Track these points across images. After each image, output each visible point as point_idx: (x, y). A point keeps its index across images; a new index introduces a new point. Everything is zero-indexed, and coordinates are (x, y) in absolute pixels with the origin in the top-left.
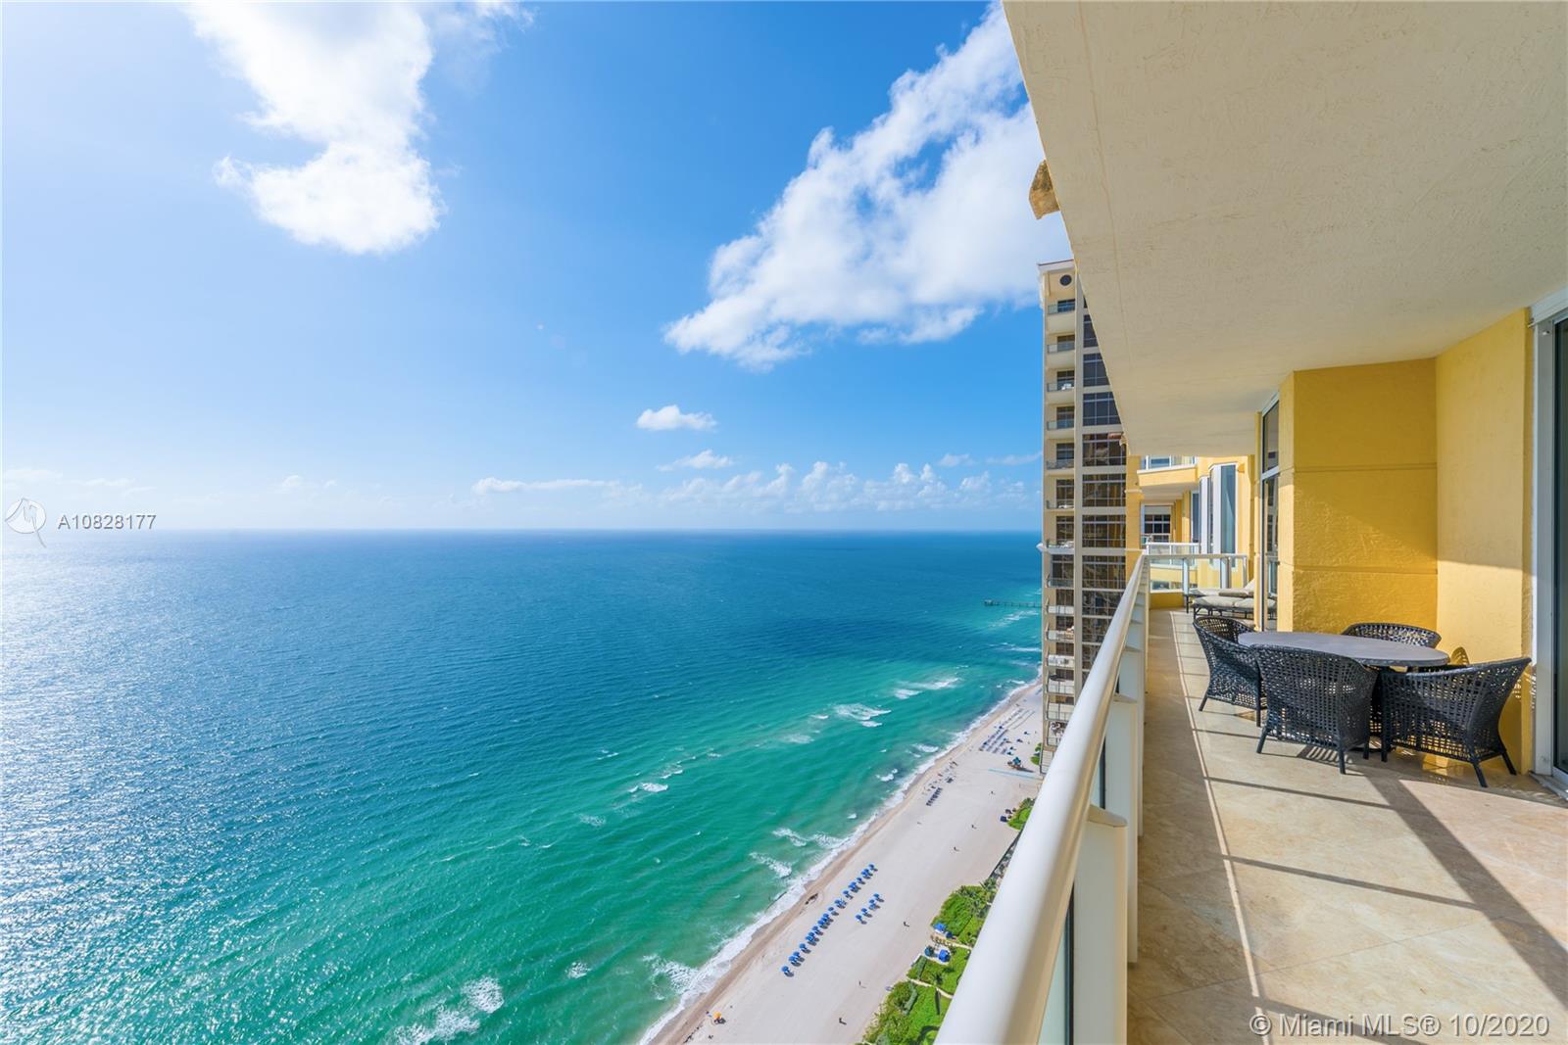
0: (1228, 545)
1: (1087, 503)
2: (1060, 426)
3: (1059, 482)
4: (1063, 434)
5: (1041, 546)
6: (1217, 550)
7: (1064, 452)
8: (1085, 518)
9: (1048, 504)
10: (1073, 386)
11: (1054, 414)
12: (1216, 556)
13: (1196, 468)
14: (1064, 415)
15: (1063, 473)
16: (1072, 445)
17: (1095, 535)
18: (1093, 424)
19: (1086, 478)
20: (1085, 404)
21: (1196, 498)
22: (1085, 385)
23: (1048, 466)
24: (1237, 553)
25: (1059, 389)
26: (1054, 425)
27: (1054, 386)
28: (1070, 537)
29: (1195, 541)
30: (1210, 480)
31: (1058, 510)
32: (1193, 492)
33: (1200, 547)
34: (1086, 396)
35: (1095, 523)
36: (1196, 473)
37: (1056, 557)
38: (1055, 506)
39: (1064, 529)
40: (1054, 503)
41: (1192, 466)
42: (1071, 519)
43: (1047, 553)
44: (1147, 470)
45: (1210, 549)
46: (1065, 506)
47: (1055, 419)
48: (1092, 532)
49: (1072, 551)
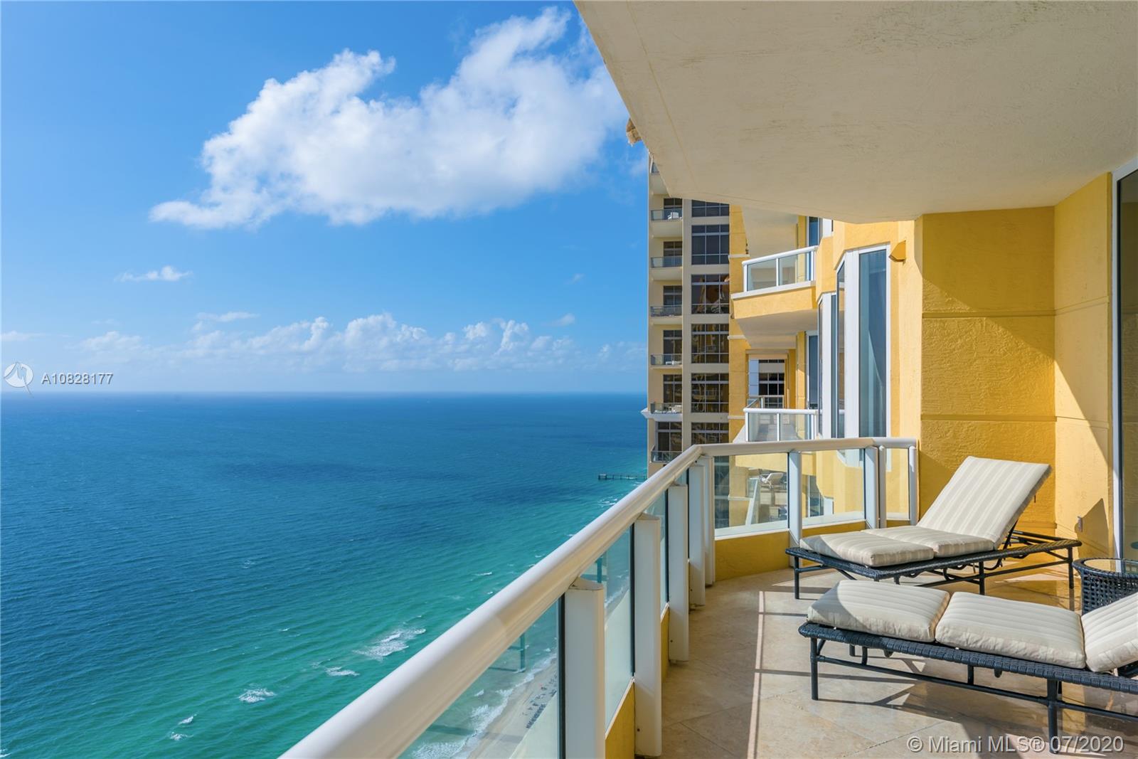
0: (874, 421)
1: (695, 360)
2: (666, 264)
3: (666, 333)
4: (669, 274)
5: (646, 411)
6: (852, 431)
7: (671, 295)
8: (695, 377)
9: (653, 360)
10: (680, 215)
11: (660, 251)
12: (851, 444)
13: (813, 288)
14: (672, 249)
15: (670, 321)
16: (679, 288)
17: (705, 397)
18: (702, 263)
19: (695, 328)
20: (693, 237)
21: (814, 342)
22: (693, 216)
23: (654, 313)
24: (889, 436)
25: (665, 218)
26: (659, 262)
27: (659, 214)
28: (679, 400)
29: (813, 406)
30: (836, 301)
31: (664, 367)
32: (810, 333)
33: (820, 415)
34: (695, 229)
35: (705, 382)
36: (814, 295)
37: (662, 425)
38: (661, 362)
39: (671, 392)
40: (660, 359)
41: (808, 284)
42: (679, 378)
43: (652, 419)
44: (746, 293)
45: (838, 429)
46: (673, 363)
47: (662, 255)
48: (703, 394)
49: (680, 418)
